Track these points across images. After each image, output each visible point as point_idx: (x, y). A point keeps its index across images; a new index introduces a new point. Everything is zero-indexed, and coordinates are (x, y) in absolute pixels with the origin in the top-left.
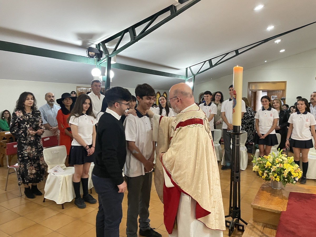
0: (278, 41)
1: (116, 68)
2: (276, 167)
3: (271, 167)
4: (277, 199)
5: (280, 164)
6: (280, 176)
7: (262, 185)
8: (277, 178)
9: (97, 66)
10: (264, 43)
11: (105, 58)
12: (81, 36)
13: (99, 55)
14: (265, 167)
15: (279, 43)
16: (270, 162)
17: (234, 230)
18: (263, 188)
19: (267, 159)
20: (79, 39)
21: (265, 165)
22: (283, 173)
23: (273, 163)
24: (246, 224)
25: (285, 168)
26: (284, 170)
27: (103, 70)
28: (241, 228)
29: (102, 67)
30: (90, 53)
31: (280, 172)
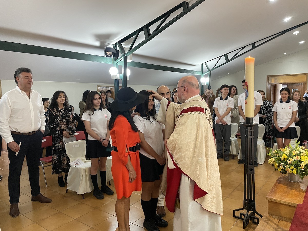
0: (296, 32)
1: (132, 66)
2: (293, 159)
3: (288, 159)
4: (293, 192)
5: (297, 156)
6: (297, 169)
7: (279, 178)
8: (293, 171)
9: (114, 65)
10: (282, 35)
11: (122, 57)
12: (99, 37)
13: (116, 55)
14: (281, 159)
15: (298, 34)
16: (286, 155)
17: (249, 223)
18: (280, 181)
19: (283, 151)
20: (97, 40)
21: (281, 158)
22: (300, 165)
23: (290, 155)
24: (261, 216)
25: (302, 160)
26: (301, 162)
27: (120, 68)
28: (256, 221)
29: (119, 65)
30: (107, 52)
31: (297, 164)
